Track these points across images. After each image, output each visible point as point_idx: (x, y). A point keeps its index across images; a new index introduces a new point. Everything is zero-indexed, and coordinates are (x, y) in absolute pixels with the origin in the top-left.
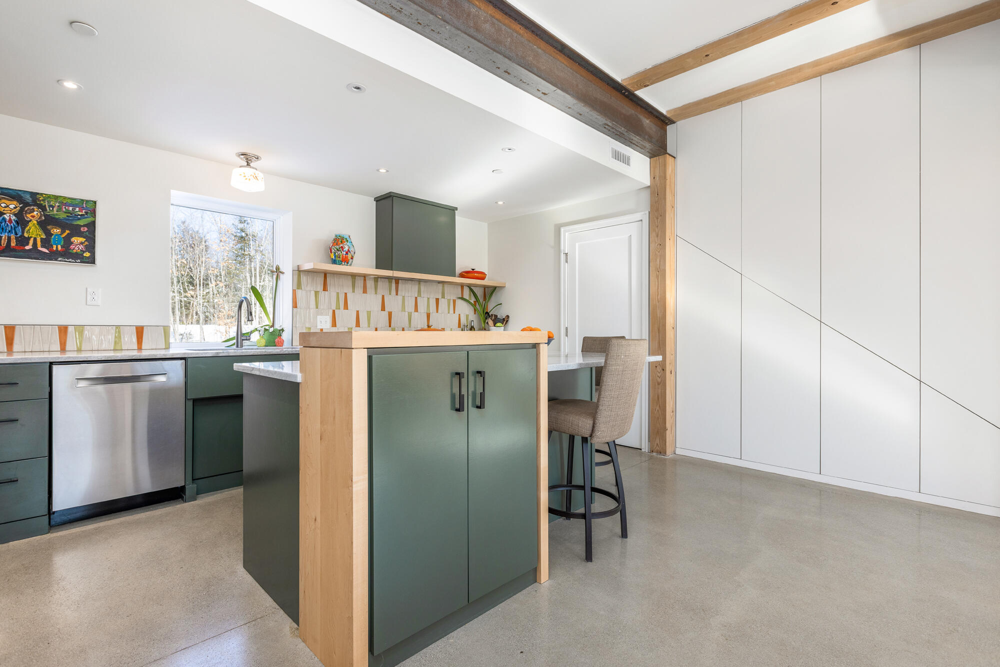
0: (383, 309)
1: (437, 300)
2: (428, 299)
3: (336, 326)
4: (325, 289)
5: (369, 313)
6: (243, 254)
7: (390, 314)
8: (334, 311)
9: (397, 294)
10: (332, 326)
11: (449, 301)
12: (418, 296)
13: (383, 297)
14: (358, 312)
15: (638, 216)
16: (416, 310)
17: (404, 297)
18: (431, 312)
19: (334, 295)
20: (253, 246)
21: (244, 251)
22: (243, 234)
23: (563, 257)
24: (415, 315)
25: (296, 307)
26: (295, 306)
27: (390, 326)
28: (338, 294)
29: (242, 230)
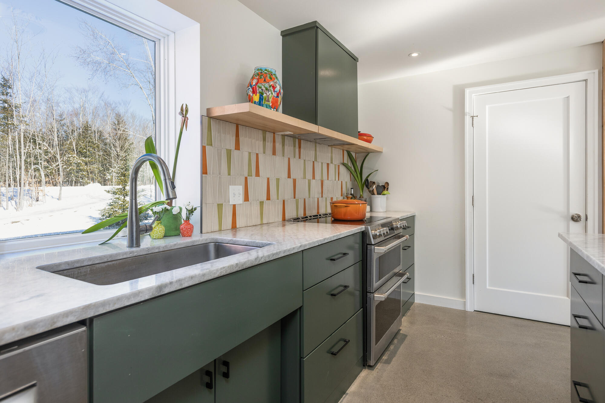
0: (289, 177)
1: (328, 164)
2: (322, 163)
3: (248, 201)
4: (237, 147)
5: (278, 180)
6: (7, 123)
7: (295, 181)
8: (246, 178)
9: (300, 158)
10: (245, 201)
11: (335, 165)
12: (315, 160)
13: (289, 159)
14: (268, 179)
15: (581, 75)
16: (314, 178)
17: (305, 160)
18: (324, 179)
19: (246, 155)
20: (16, 116)
21: (8, 121)
22: (6, 105)
23: (468, 120)
24: (313, 182)
25: (206, 173)
26: (204, 171)
27: (295, 198)
28: (250, 153)
29: (5, 101)
